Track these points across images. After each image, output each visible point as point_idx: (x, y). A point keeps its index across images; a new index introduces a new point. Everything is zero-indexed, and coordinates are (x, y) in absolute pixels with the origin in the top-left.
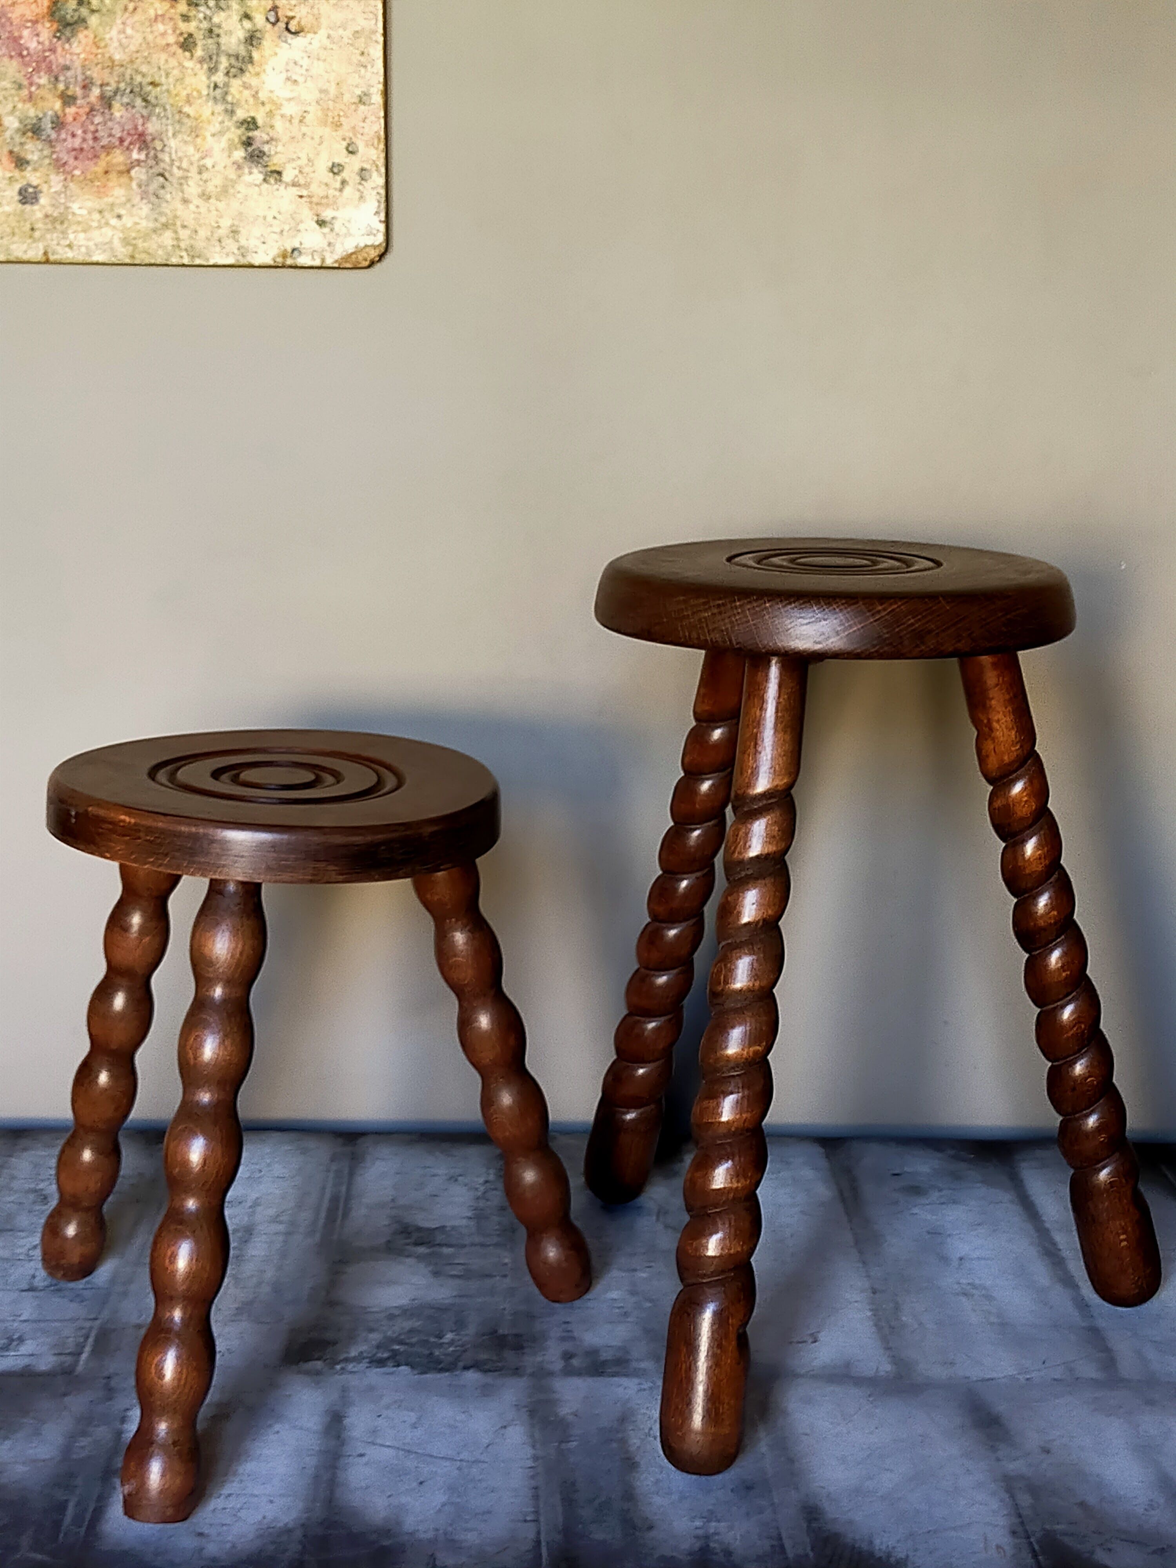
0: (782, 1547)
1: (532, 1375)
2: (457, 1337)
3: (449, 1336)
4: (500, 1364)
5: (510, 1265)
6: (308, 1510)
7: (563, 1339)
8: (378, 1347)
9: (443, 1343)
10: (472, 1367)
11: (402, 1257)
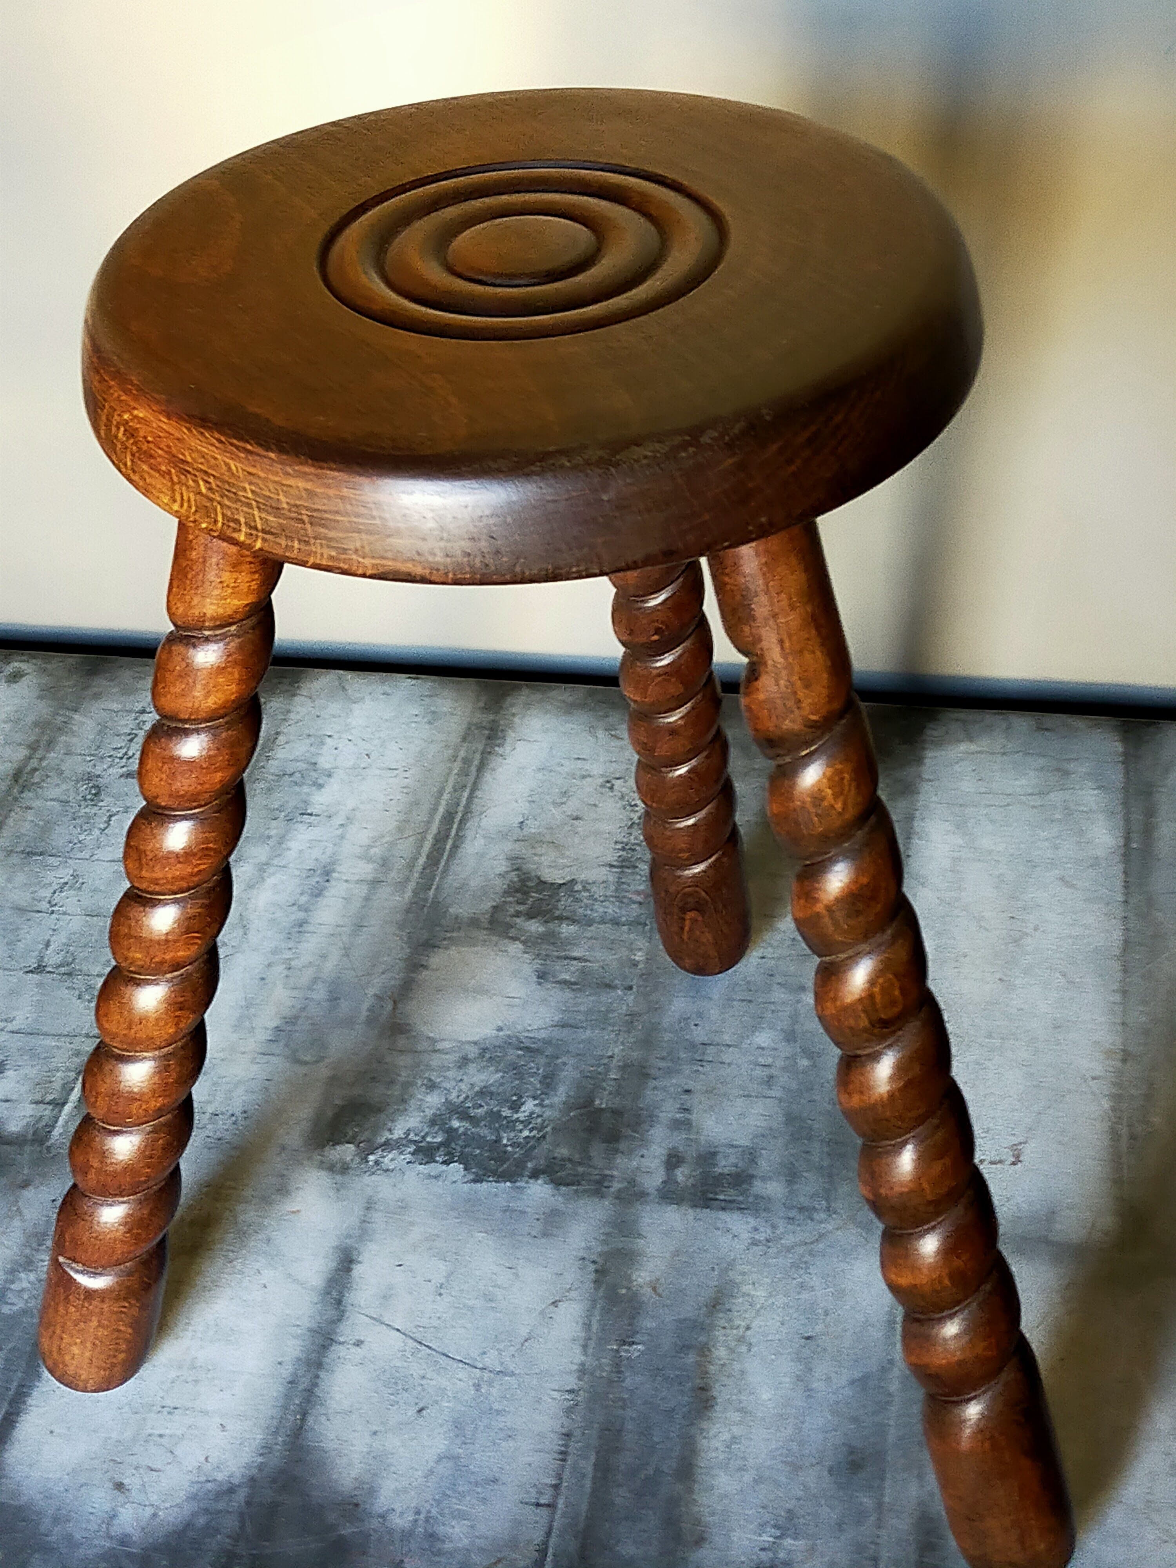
1: (618, 1195)
2: (539, 1110)
4: (580, 1170)
6: (265, 1449)
7: (675, 1126)
8: (432, 1122)
9: (517, 1120)
10: (543, 1173)
11: (506, 941)
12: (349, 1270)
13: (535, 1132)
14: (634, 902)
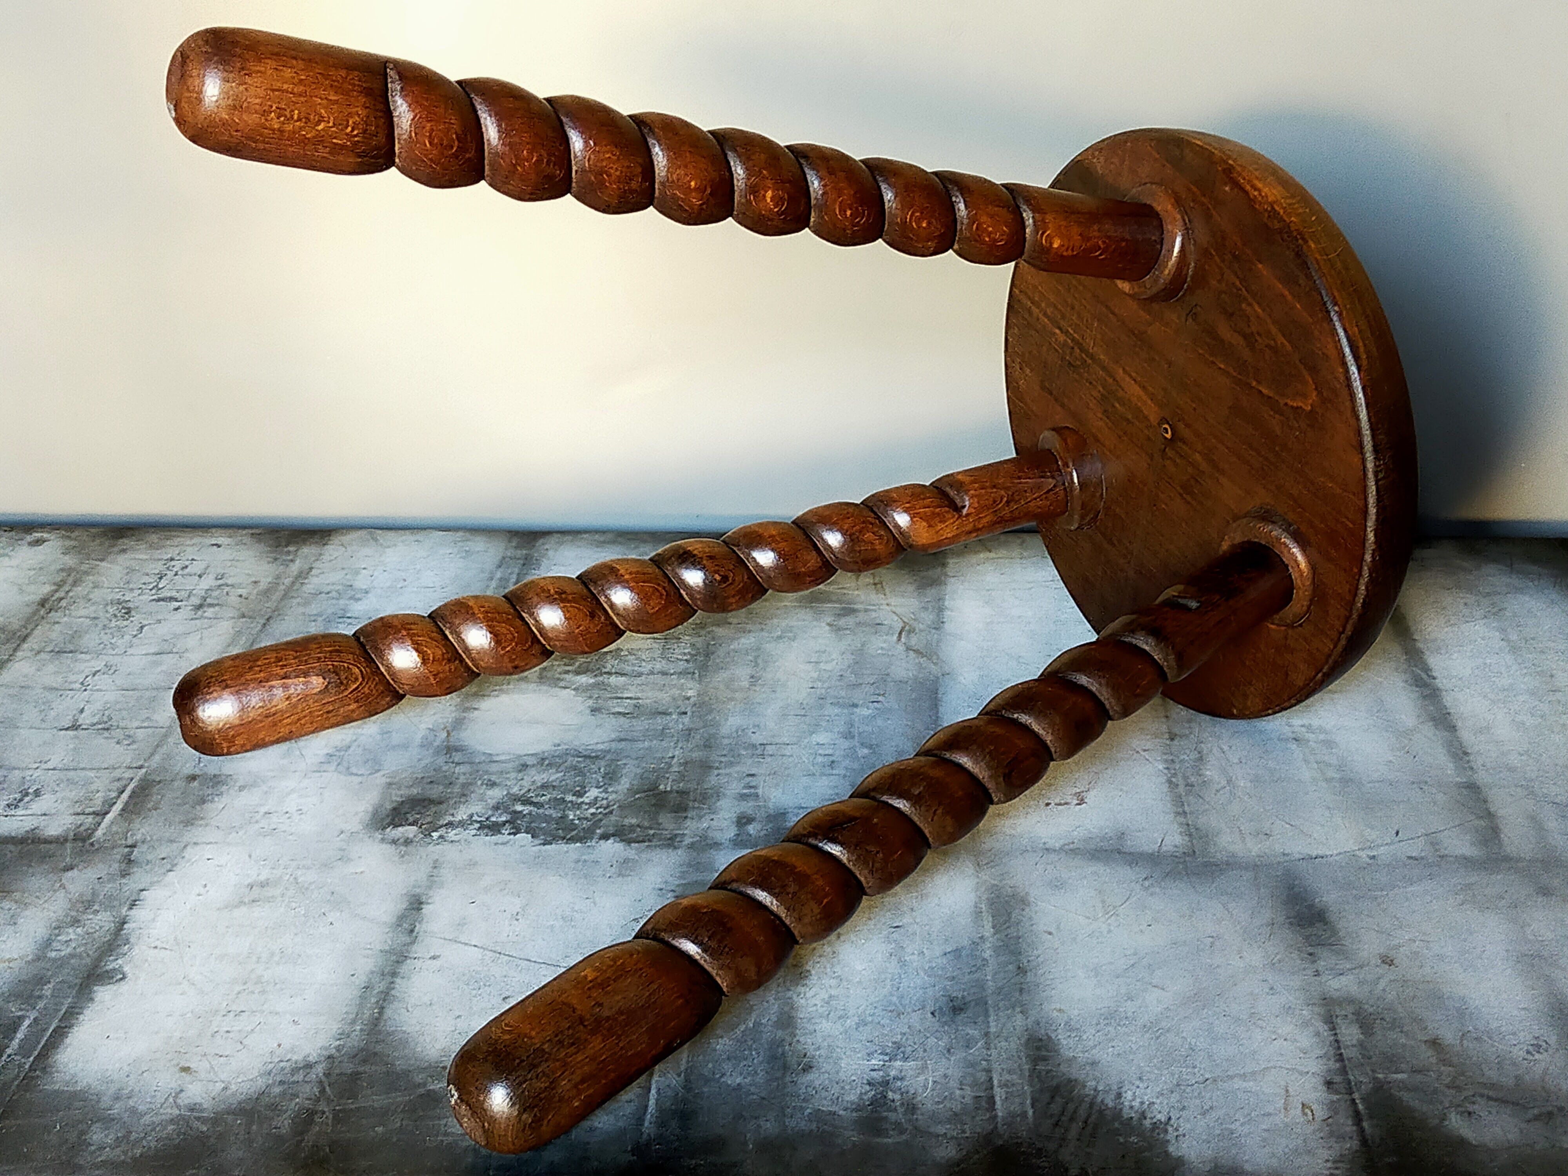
0: (991, 1100)
1: (691, 846)
2: (604, 795)
3: (593, 793)
4: (652, 832)
5: (692, 700)
6: (343, 1035)
7: (743, 797)
8: (496, 808)
9: (582, 803)
10: (613, 836)
11: (557, 689)
12: (419, 909)
13: (599, 810)
14: (681, 660)
